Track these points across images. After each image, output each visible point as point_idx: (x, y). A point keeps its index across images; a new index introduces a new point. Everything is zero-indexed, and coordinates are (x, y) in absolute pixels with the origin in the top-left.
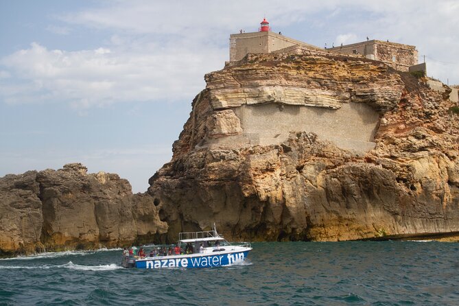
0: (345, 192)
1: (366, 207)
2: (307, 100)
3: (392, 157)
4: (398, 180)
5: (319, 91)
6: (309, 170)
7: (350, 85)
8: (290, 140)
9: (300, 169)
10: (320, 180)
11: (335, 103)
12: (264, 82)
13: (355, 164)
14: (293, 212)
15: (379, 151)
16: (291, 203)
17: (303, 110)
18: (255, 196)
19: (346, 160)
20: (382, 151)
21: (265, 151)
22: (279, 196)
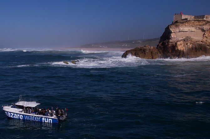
0: (196, 48)
1: (200, 51)
2: (189, 30)
3: (206, 41)
4: (207, 45)
5: (191, 28)
6: (189, 44)
7: (198, 26)
8: (185, 38)
9: (187, 44)
10: (191, 46)
11: (195, 30)
12: (181, 27)
13: (198, 43)
14: (185, 53)
15: (204, 40)
16: (185, 51)
17: (188, 32)
18: (178, 50)
19: (197, 42)
20: (205, 40)
21: (180, 41)
22: (182, 49)
